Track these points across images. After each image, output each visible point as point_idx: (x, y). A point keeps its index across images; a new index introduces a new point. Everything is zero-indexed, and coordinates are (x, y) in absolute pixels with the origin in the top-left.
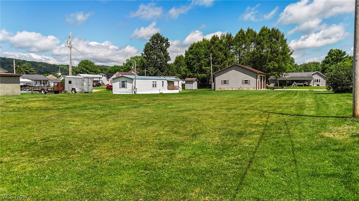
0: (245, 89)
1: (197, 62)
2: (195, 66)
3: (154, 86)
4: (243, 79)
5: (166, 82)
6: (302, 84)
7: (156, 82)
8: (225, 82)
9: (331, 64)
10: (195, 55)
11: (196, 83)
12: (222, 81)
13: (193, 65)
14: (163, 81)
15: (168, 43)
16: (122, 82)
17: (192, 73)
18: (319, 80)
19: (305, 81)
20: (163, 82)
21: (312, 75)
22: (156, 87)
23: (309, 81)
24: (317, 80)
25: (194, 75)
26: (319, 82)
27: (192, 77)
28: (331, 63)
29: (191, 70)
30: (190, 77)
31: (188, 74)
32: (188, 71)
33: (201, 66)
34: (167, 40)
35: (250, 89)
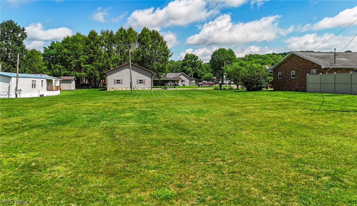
0: (140, 89)
1: (75, 58)
2: (72, 62)
3: (34, 86)
4: (138, 79)
5: (45, 81)
6: (174, 84)
7: (35, 81)
8: (118, 82)
9: (188, 66)
10: (72, 50)
11: (73, 83)
12: (114, 80)
13: (69, 62)
14: (42, 79)
15: (25, 33)
17: (67, 70)
18: (185, 80)
19: (175, 81)
20: (42, 81)
21: (179, 75)
22: (35, 87)
23: (178, 81)
25: (70, 73)
26: (185, 82)
27: (68, 76)
29: (66, 68)
30: (65, 75)
31: (63, 73)
32: (63, 69)
33: (79, 64)
34: (24, 30)
35: (145, 89)
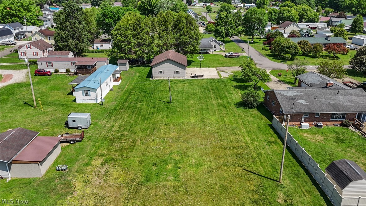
0: (177, 78)
4: (175, 70)
6: (205, 51)
7: (107, 81)
8: (161, 72)
12: (158, 71)
16: (85, 91)
20: (110, 77)
21: (211, 42)
22: (107, 85)
24: (214, 46)
28: (221, 25)
35: (180, 78)
